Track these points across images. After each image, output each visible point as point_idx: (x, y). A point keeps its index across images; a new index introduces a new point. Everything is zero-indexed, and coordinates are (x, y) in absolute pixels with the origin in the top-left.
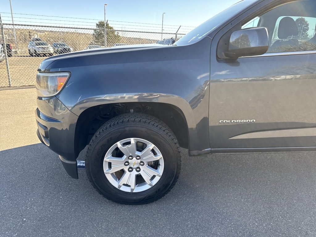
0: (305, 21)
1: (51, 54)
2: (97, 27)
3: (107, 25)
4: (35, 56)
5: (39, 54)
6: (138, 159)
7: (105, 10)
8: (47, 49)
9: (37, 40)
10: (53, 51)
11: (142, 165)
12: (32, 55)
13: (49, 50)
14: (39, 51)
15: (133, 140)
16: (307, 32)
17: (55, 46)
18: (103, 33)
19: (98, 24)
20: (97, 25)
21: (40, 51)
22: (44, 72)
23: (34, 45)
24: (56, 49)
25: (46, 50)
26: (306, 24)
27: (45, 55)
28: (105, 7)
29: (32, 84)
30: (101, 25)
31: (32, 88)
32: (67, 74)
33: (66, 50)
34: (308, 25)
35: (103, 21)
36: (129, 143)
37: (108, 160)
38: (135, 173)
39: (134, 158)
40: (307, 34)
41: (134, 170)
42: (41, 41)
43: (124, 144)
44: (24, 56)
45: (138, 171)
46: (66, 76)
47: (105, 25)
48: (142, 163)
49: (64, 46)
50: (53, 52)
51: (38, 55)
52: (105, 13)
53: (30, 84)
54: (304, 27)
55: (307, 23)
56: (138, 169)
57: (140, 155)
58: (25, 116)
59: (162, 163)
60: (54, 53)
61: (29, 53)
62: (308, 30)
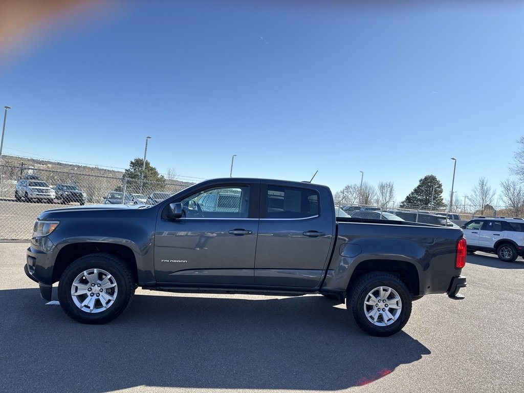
0: (436, 180)
1: (50, 201)
2: (131, 166)
3: (147, 164)
4: (24, 202)
5: (32, 199)
6: (99, 287)
7: (147, 144)
8: (46, 192)
9: (33, 178)
10: (54, 195)
11: (101, 292)
12: (19, 199)
13: (48, 194)
14: (32, 195)
15: (95, 271)
16: (441, 195)
17: (59, 188)
18: (140, 174)
19: (133, 161)
20: (132, 163)
21: (34, 195)
22: (42, 220)
23: (26, 184)
24: (60, 193)
25: (45, 194)
26: (438, 184)
27: (40, 201)
28: (147, 140)
29: (16, 238)
30: (137, 164)
31: (17, 242)
32: (58, 222)
33: (76, 195)
34: (440, 186)
35: (141, 159)
36: (93, 273)
37: (76, 285)
38: (95, 297)
39: (96, 286)
40: (442, 198)
41: (95, 295)
42: (38, 180)
43: (89, 274)
44: (5, 200)
45: (98, 296)
46: (57, 223)
47: (144, 164)
48: (101, 290)
49: (75, 190)
50: (54, 197)
51: (29, 200)
52: (146, 149)
53: (13, 238)
54: (437, 188)
55: (440, 183)
56: (98, 295)
57: (100, 283)
58: (5, 268)
59: (116, 290)
60: (55, 199)
61: (16, 196)
62: (442, 192)
